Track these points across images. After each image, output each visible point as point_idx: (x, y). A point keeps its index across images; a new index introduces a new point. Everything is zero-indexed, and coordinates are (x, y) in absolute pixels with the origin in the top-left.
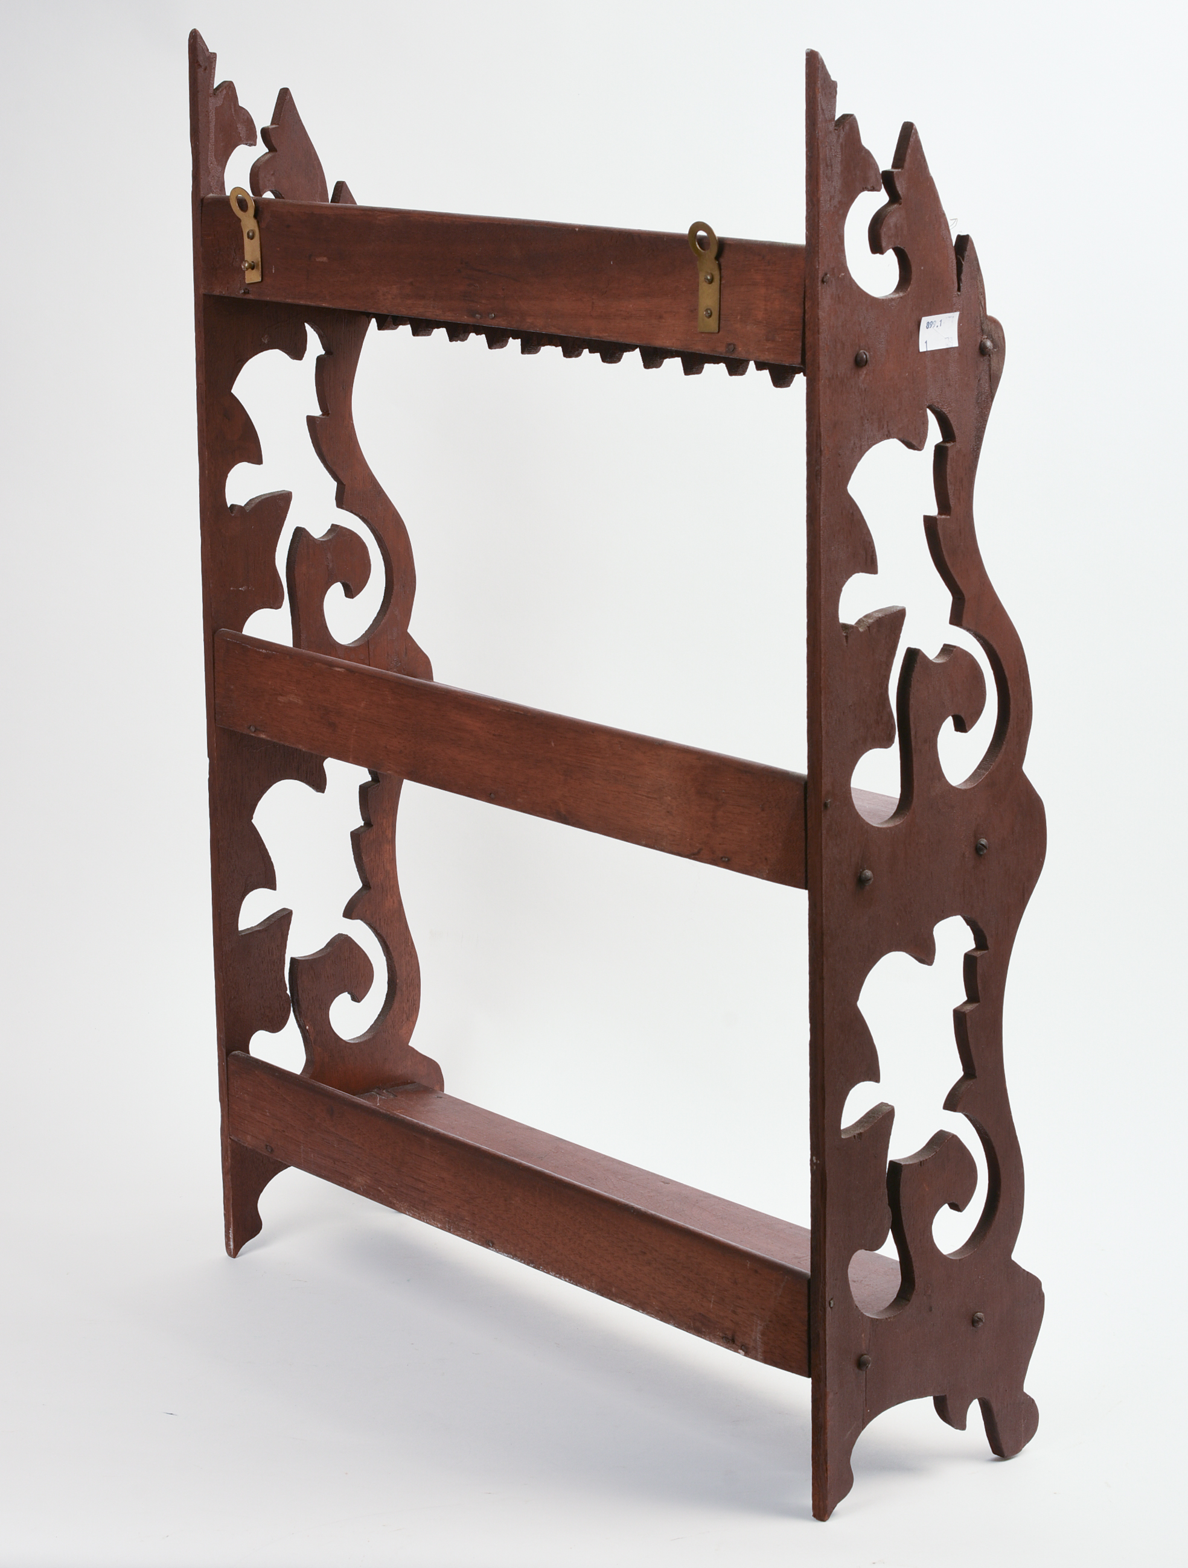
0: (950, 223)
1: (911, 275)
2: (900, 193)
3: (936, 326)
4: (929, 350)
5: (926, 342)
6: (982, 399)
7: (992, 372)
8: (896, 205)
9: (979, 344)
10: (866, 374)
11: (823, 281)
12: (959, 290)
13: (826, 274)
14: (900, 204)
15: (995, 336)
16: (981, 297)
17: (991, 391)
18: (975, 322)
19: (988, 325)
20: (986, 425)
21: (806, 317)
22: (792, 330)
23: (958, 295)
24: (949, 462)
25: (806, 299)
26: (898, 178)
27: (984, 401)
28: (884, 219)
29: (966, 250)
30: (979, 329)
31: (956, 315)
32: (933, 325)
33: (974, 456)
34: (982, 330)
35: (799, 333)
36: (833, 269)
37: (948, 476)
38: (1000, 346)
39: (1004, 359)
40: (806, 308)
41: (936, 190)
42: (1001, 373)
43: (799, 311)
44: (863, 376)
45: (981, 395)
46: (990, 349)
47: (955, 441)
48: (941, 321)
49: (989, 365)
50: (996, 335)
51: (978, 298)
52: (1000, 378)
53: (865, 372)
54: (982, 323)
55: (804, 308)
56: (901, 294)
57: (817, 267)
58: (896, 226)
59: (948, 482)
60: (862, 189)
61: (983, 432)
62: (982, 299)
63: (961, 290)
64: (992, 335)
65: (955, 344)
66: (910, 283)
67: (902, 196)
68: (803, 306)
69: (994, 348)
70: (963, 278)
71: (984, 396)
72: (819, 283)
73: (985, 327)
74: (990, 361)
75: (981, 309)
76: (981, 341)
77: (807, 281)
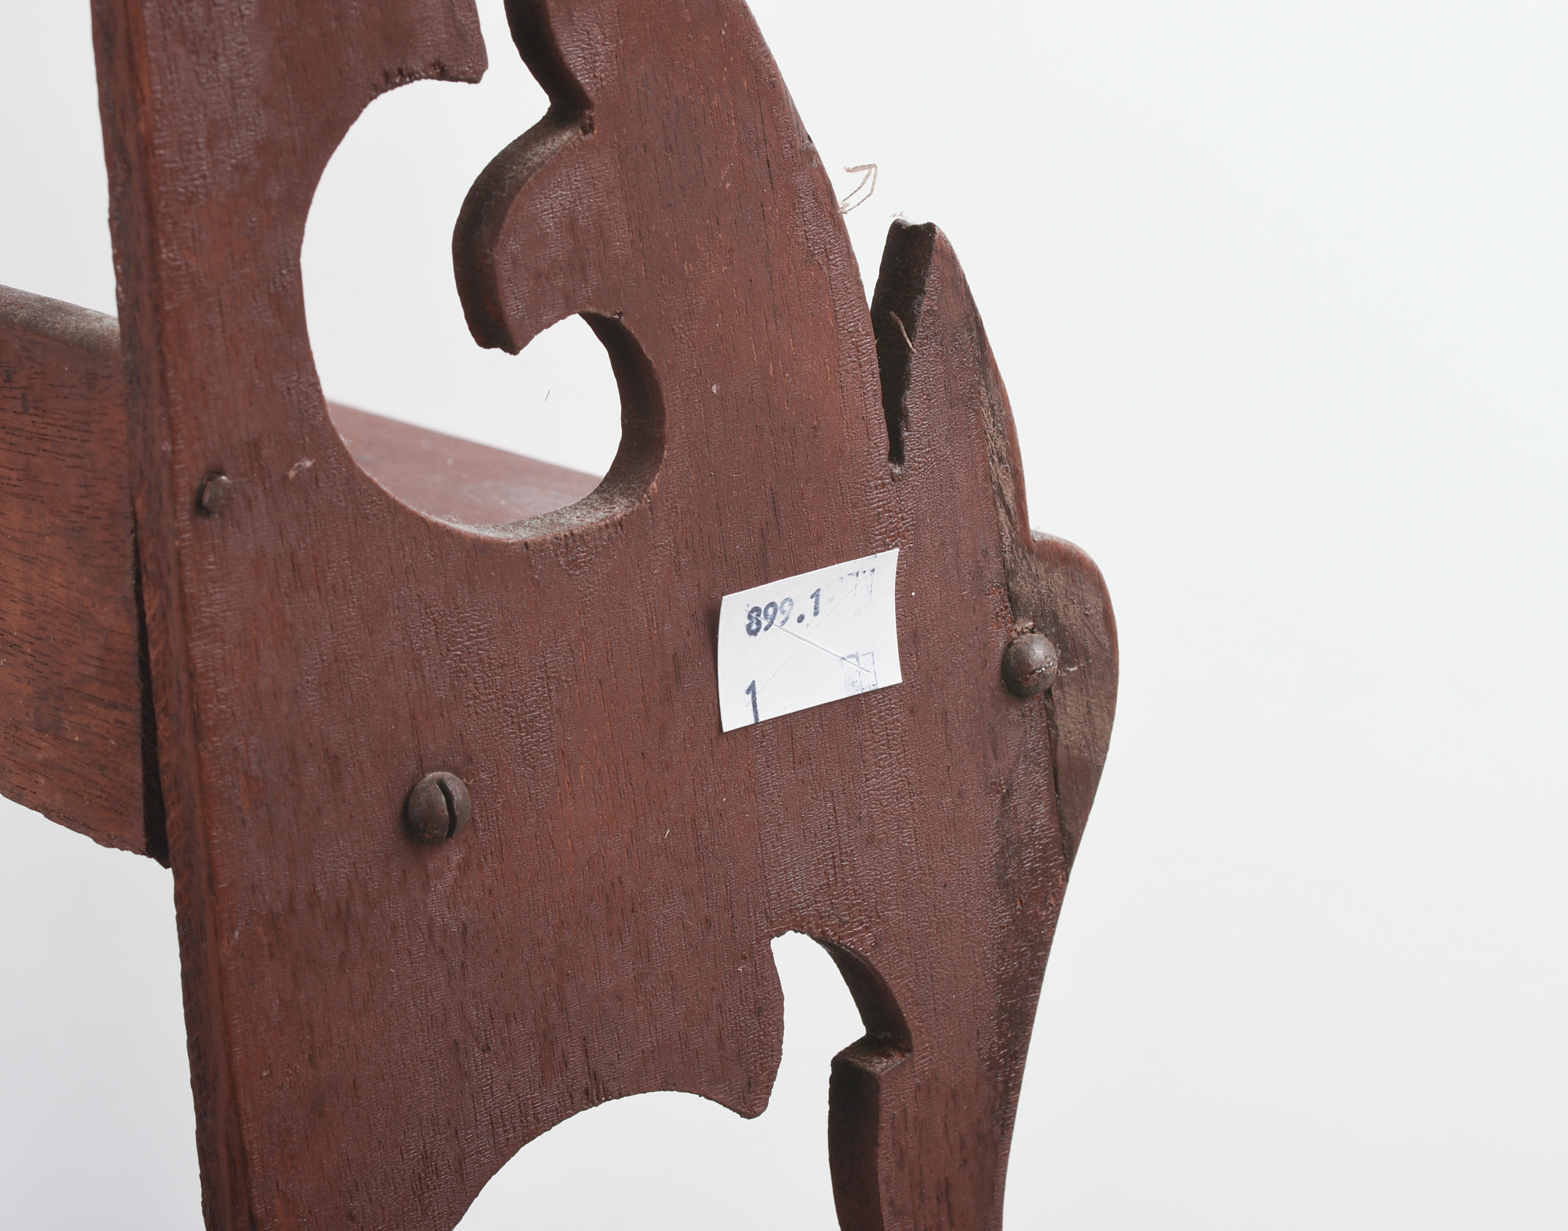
0: (842, 186)
1: (661, 424)
2: (583, 79)
3: (794, 618)
4: (766, 714)
5: (752, 690)
6: (1021, 863)
7: (1061, 752)
8: (567, 136)
9: (998, 657)
10: (464, 867)
11: (200, 508)
12: (896, 453)
13: (215, 472)
14: (587, 129)
15: (1071, 616)
16: (999, 472)
17: (1061, 829)
18: (978, 574)
19: (1036, 578)
20: (1044, 960)
21: (153, 654)
22: (112, 705)
23: (892, 476)
24: (885, 1135)
25: (144, 580)
26: (570, 14)
27: (1033, 870)
28: (511, 197)
29: (922, 292)
30: (995, 601)
31: (887, 562)
32: (780, 617)
33: (995, 1088)
34: (1012, 599)
35: (132, 719)
36: (255, 446)
37: (882, 1188)
38: (1092, 650)
39: (1112, 697)
40: (148, 619)
41: (768, 55)
42: (1105, 750)
43: (128, 627)
44: (450, 877)
45: (1018, 852)
46: (1043, 676)
47: (909, 1049)
48: (816, 595)
49: (1051, 728)
50: (1074, 611)
51: (988, 477)
52: (1099, 770)
53: (456, 858)
54: (1009, 574)
55: (142, 615)
56: (619, 509)
57: (167, 447)
58: (571, 225)
59: (886, 1211)
60: (379, 79)
61: (1037, 972)
62: (1008, 478)
63: (908, 455)
64: (1055, 616)
65: (890, 673)
66: (659, 459)
67: (591, 93)
68: (134, 610)
69: (1063, 662)
70: (912, 402)
71: (1028, 853)
72: (185, 516)
73: (1023, 586)
74: (1050, 715)
75: (1003, 516)
76: (1010, 644)
77: (139, 502)
